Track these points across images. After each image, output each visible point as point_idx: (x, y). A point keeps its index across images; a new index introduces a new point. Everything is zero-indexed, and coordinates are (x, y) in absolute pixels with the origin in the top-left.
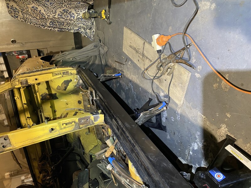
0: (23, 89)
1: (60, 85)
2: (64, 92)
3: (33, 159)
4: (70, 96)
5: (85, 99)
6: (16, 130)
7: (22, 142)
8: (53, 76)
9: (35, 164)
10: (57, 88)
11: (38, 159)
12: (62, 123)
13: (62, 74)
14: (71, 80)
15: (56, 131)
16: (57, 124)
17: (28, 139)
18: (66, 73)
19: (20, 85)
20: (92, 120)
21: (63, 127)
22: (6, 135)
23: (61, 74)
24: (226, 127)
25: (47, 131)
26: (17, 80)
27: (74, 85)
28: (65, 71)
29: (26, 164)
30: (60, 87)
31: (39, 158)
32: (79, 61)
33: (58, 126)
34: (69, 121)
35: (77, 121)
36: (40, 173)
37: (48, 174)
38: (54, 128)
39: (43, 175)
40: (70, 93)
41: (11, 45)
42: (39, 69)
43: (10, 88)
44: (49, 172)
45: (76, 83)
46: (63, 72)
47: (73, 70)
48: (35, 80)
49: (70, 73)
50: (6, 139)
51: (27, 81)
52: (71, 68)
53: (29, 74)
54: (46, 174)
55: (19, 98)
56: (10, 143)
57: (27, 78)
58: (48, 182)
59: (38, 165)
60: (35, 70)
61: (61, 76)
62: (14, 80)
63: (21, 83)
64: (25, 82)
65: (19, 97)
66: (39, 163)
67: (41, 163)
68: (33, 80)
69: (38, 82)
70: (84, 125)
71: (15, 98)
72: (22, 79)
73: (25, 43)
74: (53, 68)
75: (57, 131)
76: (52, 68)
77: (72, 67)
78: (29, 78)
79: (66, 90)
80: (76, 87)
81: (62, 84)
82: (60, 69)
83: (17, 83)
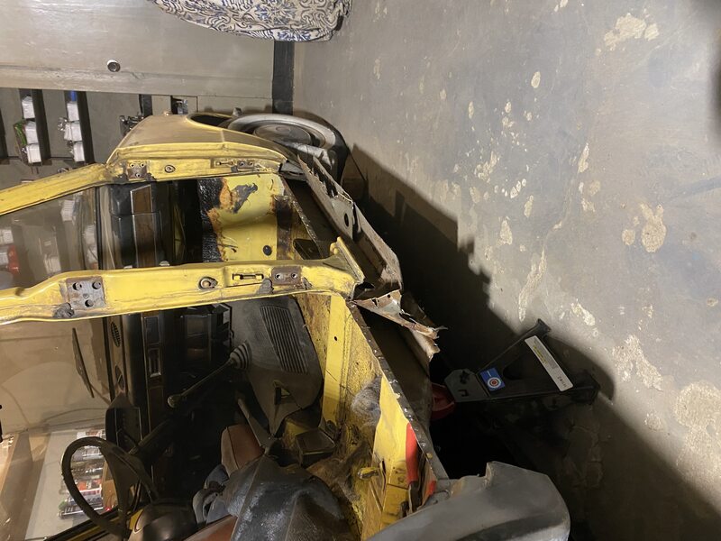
2: (234, 217)
4: (246, 229)
8: (212, 167)
14: (255, 188)
16: (220, 273)
17: (146, 296)
18: (246, 165)
20: (304, 278)
22: (98, 275)
25: (194, 285)
28: (245, 160)
33: (221, 277)
34: (248, 269)
35: (268, 272)
40: (247, 223)
41: (105, 76)
47: (265, 158)
49: (258, 166)
50: (96, 286)
51: (145, 169)
56: (103, 299)
57: (147, 161)
62: (114, 161)
63: (130, 173)
64: (139, 172)
69: (170, 176)
70: (284, 287)
72: (133, 161)
73: (143, 74)
75: (217, 289)
78: (151, 160)
79: (239, 211)
83: (120, 170)
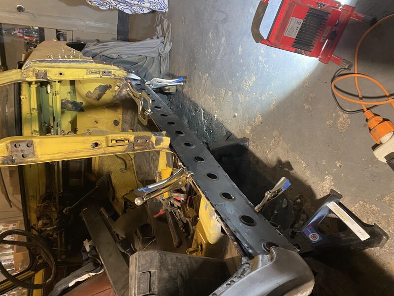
0: (36, 86)
1: (92, 91)
2: (96, 102)
3: (32, 196)
4: (103, 110)
5: (125, 120)
6: (45, 135)
7: (50, 154)
8: (87, 74)
9: (33, 205)
10: (87, 95)
11: (38, 198)
12: (111, 138)
13: (101, 73)
14: (110, 87)
15: (100, 148)
16: (104, 139)
18: (107, 74)
19: (35, 78)
20: (152, 142)
21: (110, 144)
22: (30, 139)
23: (99, 73)
24: (332, 180)
25: (89, 145)
26: (31, 69)
27: (114, 95)
28: (106, 70)
29: (19, 201)
30: (91, 93)
31: (41, 197)
32: (126, 59)
33: (104, 141)
34: (120, 137)
35: (132, 139)
36: (38, 219)
37: (52, 221)
38: (99, 143)
39: (43, 223)
40: (104, 107)
41: (15, 14)
42: (68, 60)
43: (18, 79)
44: (52, 220)
45: (117, 93)
46: (104, 70)
47: (118, 70)
48: (58, 75)
49: (114, 74)
50: (29, 146)
51: (45, 74)
52: (116, 68)
53: (50, 64)
54: (48, 221)
55: (28, 99)
56: (33, 153)
57: (47, 68)
58: (51, 233)
59: (38, 207)
60: (62, 60)
61: (99, 77)
62: (27, 68)
63: (37, 75)
64: (42, 75)
65: (27, 96)
66: (39, 204)
67: (42, 204)
68: (56, 74)
69: (61, 78)
70: (140, 147)
71: (22, 97)
72: (39, 69)
74: (89, 61)
75: (102, 148)
76: (87, 62)
77: (118, 66)
78: (50, 69)
79: (100, 100)
80: (115, 99)
81: (95, 89)
82: (100, 65)
83: (31, 74)
